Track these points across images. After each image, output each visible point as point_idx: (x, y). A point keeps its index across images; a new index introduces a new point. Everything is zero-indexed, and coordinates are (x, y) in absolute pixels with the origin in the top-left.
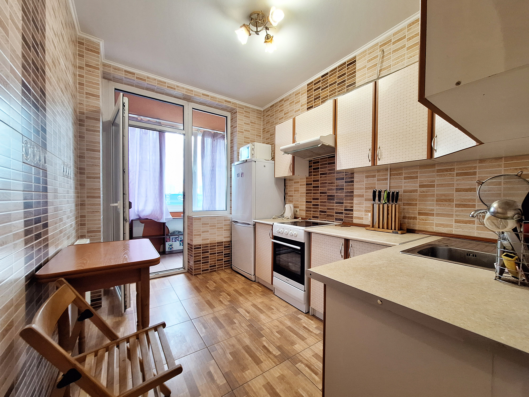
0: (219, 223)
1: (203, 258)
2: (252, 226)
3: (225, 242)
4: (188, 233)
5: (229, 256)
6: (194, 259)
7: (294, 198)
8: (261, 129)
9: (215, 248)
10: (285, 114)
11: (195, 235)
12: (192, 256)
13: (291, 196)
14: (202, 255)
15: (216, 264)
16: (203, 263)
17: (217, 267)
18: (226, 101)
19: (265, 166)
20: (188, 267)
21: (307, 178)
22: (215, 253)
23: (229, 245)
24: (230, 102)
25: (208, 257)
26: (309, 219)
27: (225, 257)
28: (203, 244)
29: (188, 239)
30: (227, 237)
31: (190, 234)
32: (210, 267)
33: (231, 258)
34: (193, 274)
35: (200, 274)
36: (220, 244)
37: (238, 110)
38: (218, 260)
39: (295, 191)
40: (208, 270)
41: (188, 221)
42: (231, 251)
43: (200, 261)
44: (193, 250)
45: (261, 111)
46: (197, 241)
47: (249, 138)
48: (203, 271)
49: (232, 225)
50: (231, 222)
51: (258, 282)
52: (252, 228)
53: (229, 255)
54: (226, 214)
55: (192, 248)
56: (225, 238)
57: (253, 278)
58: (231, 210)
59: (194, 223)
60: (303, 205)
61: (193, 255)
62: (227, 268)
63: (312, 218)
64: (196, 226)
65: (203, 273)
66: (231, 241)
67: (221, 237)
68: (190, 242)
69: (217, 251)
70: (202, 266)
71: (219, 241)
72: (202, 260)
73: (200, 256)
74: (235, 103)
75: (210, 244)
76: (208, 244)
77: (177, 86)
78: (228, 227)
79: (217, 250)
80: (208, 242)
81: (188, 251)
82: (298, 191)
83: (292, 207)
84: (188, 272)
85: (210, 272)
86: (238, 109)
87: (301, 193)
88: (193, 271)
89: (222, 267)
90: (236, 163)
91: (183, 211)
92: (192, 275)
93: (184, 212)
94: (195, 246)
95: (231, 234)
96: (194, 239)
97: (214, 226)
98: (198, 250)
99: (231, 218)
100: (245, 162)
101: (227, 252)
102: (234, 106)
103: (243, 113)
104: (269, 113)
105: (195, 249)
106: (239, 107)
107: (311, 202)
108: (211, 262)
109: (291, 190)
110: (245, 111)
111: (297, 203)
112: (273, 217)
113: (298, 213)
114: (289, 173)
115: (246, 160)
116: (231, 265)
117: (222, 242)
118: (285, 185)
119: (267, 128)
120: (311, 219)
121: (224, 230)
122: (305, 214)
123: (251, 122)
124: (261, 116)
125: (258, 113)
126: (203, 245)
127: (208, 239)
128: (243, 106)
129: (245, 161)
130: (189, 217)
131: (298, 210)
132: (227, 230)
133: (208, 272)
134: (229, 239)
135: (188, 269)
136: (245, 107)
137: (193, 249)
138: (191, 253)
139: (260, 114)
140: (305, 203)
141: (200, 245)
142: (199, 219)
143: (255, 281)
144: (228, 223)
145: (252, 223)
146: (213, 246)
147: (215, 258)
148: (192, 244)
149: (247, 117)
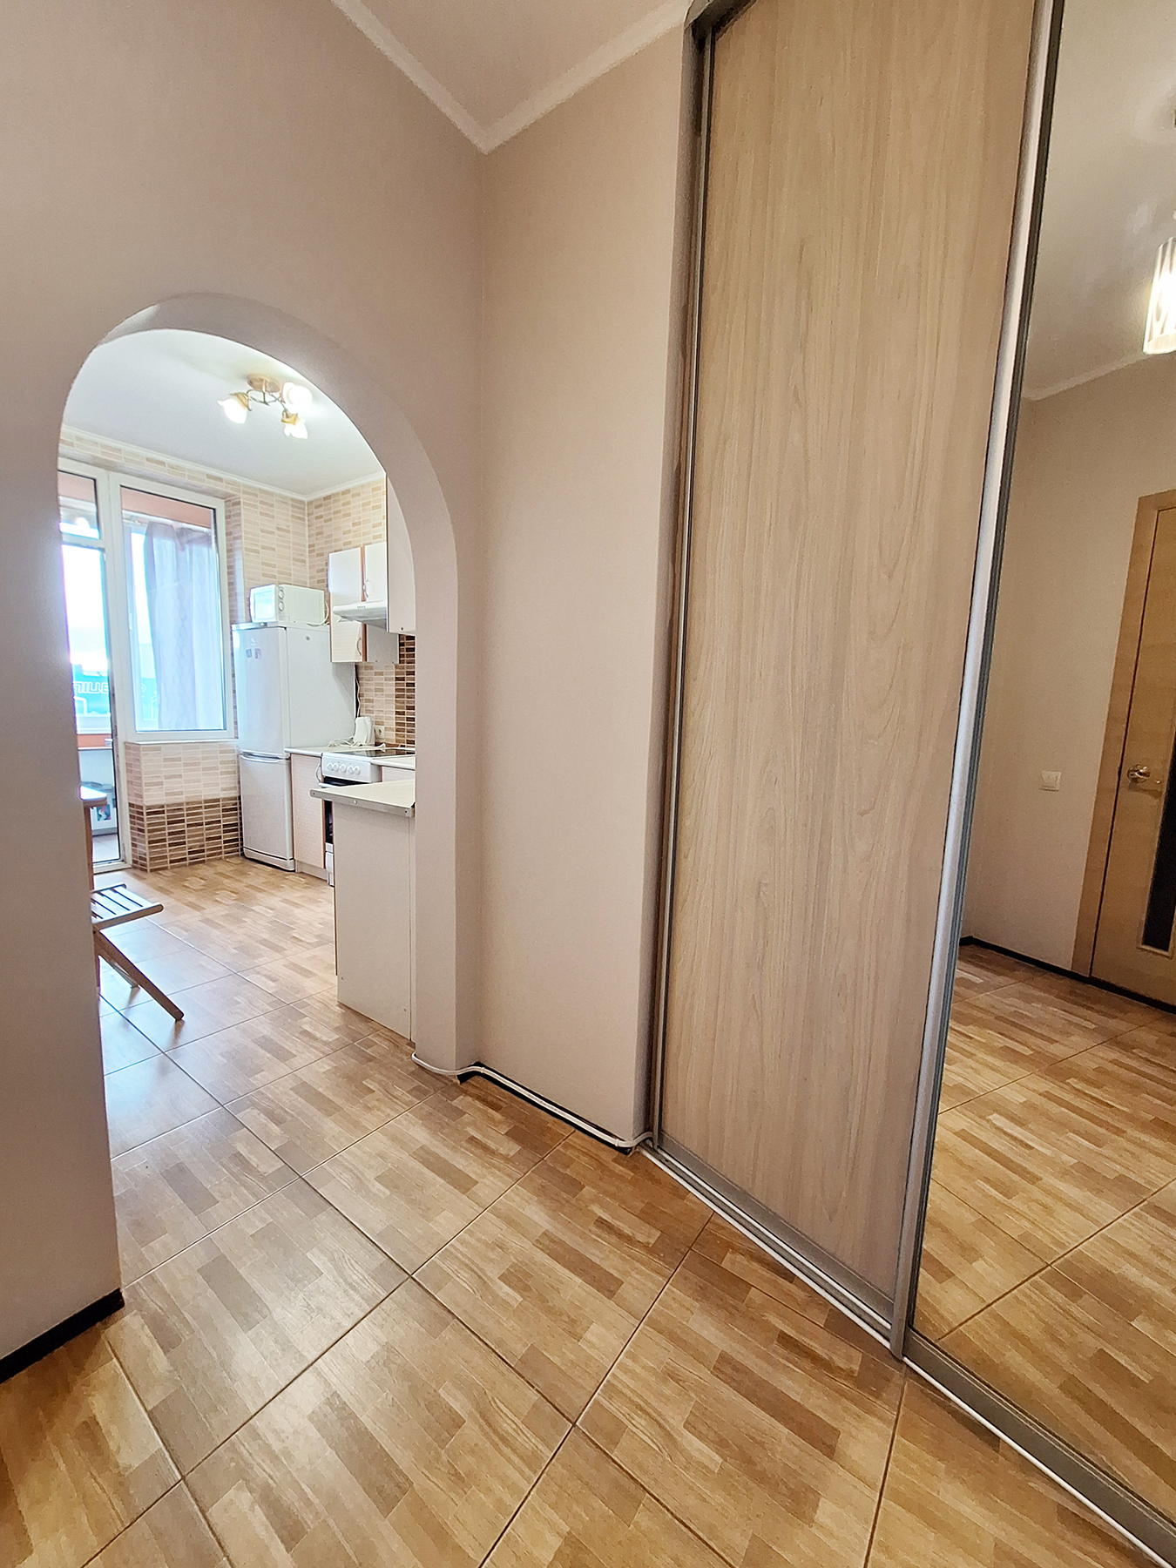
0: (207, 758)
1: (170, 834)
2: (284, 761)
3: (224, 799)
4: (128, 782)
5: (236, 830)
6: (149, 837)
7: (374, 704)
8: (305, 546)
9: (201, 813)
10: (354, 525)
11: (146, 785)
12: (143, 831)
13: (368, 701)
14: (169, 828)
15: (205, 848)
16: (170, 845)
17: (206, 853)
18: (209, 476)
19: (308, 638)
20: (133, 856)
21: (396, 667)
22: (201, 824)
23: (235, 806)
24: (220, 479)
25: (183, 832)
26: (402, 746)
27: (225, 832)
28: (167, 803)
29: (129, 795)
30: (231, 789)
31: (135, 781)
32: (190, 853)
33: (241, 834)
34: (149, 869)
35: (166, 868)
36: (212, 803)
37: (243, 498)
38: (208, 839)
39: (376, 690)
40: (185, 859)
41: (127, 754)
42: (241, 819)
43: (164, 840)
44: (145, 817)
45: (303, 502)
46: (151, 798)
47: (274, 566)
48: (171, 862)
49: (238, 764)
50: (238, 756)
51: (302, 873)
52: (285, 766)
53: (237, 827)
54: (226, 737)
55: (142, 814)
56: (223, 789)
57: (290, 865)
58: (236, 728)
59: (143, 759)
60: (391, 719)
61: (146, 829)
62: (232, 857)
63: (406, 745)
64: (148, 764)
65: (172, 867)
66: (240, 798)
67: (216, 787)
68: (136, 800)
69: (206, 818)
70: (170, 850)
71: (210, 798)
72: (170, 839)
73: (164, 829)
74: (234, 481)
75: (188, 803)
76: (182, 804)
77: (78, 438)
78: (232, 767)
79: (205, 815)
80: (182, 799)
81: (131, 822)
82: (382, 690)
83: (369, 724)
84: (134, 867)
85: (190, 864)
86: (241, 495)
87: (387, 696)
88: (148, 863)
89: (221, 853)
90: (244, 626)
91: (110, 732)
92: (146, 870)
93: (114, 734)
94: (148, 808)
95: (239, 782)
96: (145, 793)
97: (194, 764)
98: (158, 818)
99: (237, 746)
100: (262, 628)
101: (232, 820)
102: (232, 489)
103: (255, 506)
104: (321, 512)
105: (148, 814)
106: (245, 493)
107: (403, 713)
108: (191, 843)
109: (368, 687)
110: (261, 502)
111: (381, 714)
112: (330, 743)
113: (382, 735)
114: (356, 656)
115: (266, 624)
116: (242, 849)
117: (218, 800)
118: (357, 678)
119: (318, 544)
120: (404, 746)
121: (222, 773)
122: (394, 737)
123: (279, 529)
124: (304, 514)
125: (295, 507)
126: (168, 806)
127: (181, 793)
128: (255, 489)
129: (262, 624)
130: (127, 746)
131: (382, 728)
132: (228, 773)
133: (185, 865)
134: (234, 794)
135: (134, 862)
136: (262, 491)
137: (145, 814)
138: (139, 824)
139: (299, 508)
140: (394, 716)
141: (163, 807)
142: (157, 748)
143: (294, 871)
144: (231, 757)
145: (285, 756)
146: (194, 808)
147: (202, 835)
148: (140, 804)
149: (267, 515)
